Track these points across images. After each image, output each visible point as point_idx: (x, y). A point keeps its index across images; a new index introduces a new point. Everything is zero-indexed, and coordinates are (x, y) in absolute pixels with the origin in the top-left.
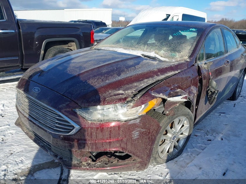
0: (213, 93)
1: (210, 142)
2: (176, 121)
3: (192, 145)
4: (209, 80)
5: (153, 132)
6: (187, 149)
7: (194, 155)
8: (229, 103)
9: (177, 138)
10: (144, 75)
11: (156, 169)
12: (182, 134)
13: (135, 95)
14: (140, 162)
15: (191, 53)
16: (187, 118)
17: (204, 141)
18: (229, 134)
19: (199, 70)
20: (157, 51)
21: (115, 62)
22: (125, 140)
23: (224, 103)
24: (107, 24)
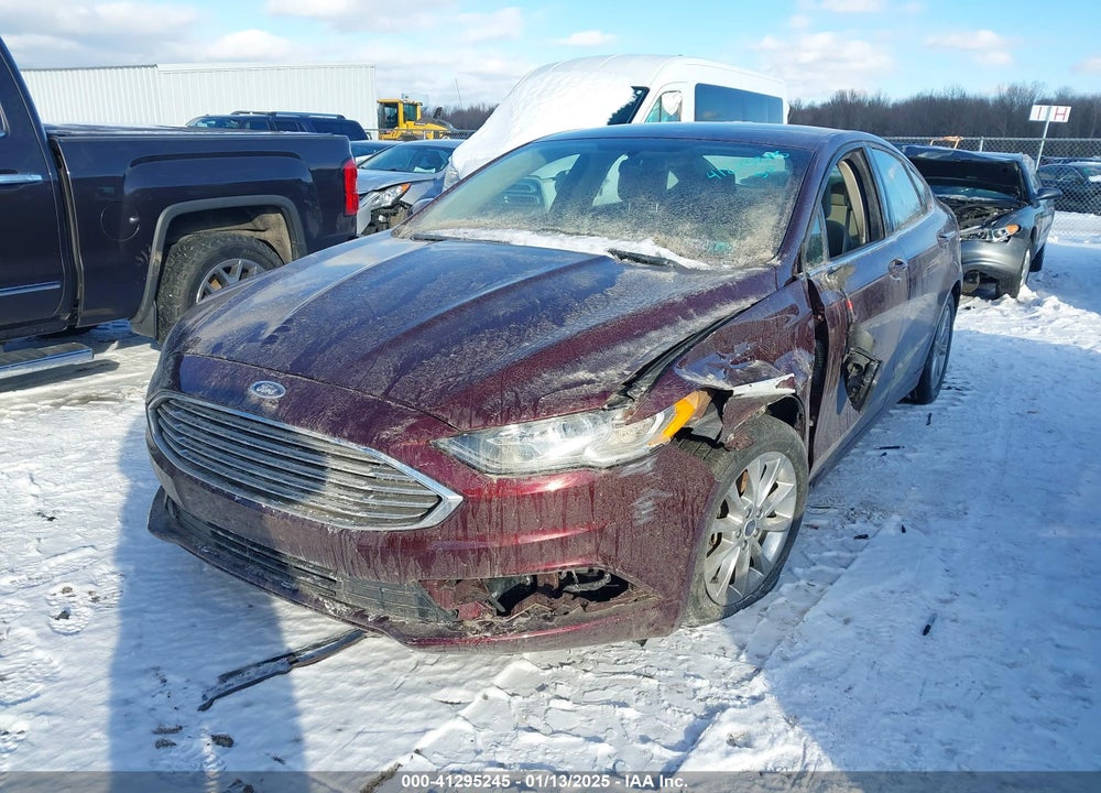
0: (864, 371)
1: (864, 541)
2: (755, 468)
3: (806, 557)
4: (849, 326)
5: (694, 499)
6: (790, 570)
7: (818, 586)
8: (910, 413)
9: (758, 529)
10: (646, 317)
11: (701, 636)
12: (772, 515)
13: (630, 384)
14: (659, 606)
15: (781, 237)
16: (788, 456)
17: (842, 542)
18: (925, 514)
19: (813, 291)
20: (662, 237)
21: (526, 280)
22: (610, 530)
23: (892, 416)
24: (364, 126)
